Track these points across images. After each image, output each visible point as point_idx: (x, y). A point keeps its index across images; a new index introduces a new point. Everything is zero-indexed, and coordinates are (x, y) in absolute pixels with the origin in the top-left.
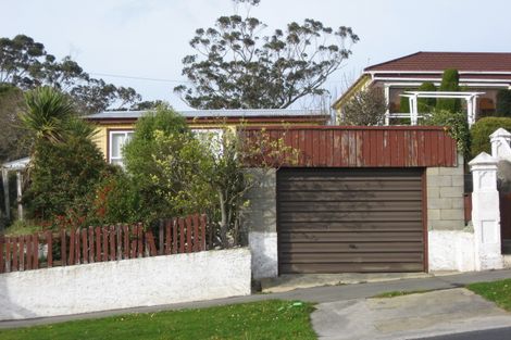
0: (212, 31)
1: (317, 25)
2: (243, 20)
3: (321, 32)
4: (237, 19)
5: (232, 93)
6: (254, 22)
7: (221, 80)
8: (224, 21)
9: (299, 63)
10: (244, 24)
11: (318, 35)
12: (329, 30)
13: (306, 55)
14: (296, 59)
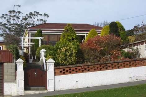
0: (6, 15)
1: (38, 13)
2: (16, 12)
3: (38, 15)
4: (14, 11)
5: (12, 33)
6: (19, 12)
7: (9, 29)
8: (10, 12)
9: (32, 24)
10: (16, 13)
11: (38, 16)
12: (41, 15)
13: (34, 22)
14: (31, 23)
